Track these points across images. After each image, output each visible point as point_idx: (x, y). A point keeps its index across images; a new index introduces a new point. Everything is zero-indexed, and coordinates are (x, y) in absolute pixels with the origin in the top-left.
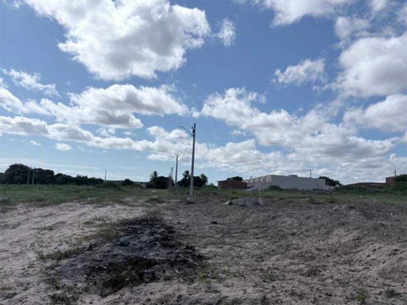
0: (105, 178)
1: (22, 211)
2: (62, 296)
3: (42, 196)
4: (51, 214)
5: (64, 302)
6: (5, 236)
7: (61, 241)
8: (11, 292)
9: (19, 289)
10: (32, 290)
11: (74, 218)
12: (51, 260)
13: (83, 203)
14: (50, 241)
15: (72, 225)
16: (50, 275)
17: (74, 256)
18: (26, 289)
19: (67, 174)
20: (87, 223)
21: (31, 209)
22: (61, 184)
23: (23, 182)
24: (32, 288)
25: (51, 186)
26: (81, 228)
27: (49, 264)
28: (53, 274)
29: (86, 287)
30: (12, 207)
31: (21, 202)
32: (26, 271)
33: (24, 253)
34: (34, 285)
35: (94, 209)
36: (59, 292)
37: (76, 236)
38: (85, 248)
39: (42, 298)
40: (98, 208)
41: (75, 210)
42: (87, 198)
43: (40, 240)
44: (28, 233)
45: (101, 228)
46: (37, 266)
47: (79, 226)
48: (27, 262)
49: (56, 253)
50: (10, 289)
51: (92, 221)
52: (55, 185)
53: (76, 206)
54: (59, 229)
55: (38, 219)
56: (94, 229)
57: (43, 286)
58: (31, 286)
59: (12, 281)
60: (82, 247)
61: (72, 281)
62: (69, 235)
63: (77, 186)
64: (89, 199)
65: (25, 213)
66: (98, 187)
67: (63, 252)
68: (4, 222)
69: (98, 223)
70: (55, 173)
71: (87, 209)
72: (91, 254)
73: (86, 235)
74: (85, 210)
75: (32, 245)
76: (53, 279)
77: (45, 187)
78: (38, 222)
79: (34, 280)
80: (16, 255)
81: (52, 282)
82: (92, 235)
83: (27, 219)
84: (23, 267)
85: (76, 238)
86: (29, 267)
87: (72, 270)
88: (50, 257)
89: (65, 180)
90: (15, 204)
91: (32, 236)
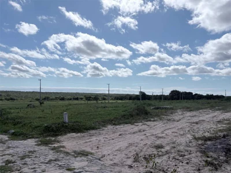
0: (226, 95)
1: (180, 113)
2: (211, 162)
3: (189, 106)
4: (195, 116)
5: (213, 166)
6: (175, 125)
7: (204, 131)
8: (183, 154)
9: (186, 153)
10: (193, 155)
11: (210, 118)
12: (201, 140)
13: (213, 110)
14: (198, 130)
15: (209, 122)
16: (201, 148)
17: (214, 140)
18: (190, 154)
19: (200, 94)
20: (219, 122)
21: (185, 112)
22: (197, 99)
23: (178, 99)
24: (193, 154)
25: (192, 101)
26: (216, 124)
27: (200, 142)
28: (204, 149)
29: (226, 160)
30: (175, 111)
31: (179, 109)
32: (188, 144)
33: (185, 134)
34: (193, 152)
35: (222, 113)
36: (209, 159)
37: (213, 129)
38: (221, 136)
39: (199, 161)
40: (224, 113)
41: (209, 114)
42: (215, 107)
43: (192, 129)
44: (186, 125)
45: (229, 125)
46: (193, 142)
47: (214, 123)
48: (188, 139)
49: (203, 137)
50: (182, 152)
51: (222, 121)
52: (195, 100)
53: (209, 111)
54: (202, 124)
55: (189, 118)
56: (224, 126)
57: (199, 154)
58: (192, 152)
59: (182, 148)
60: (218, 135)
61: (216, 155)
62: (209, 128)
63: (207, 100)
64: (217, 108)
65: (182, 114)
66: (222, 100)
67: (207, 137)
68: (173, 118)
69: (226, 122)
70: (194, 94)
71: (217, 113)
72: (225, 141)
73: (220, 129)
74: (216, 114)
75: (189, 131)
76: (204, 151)
77: (189, 101)
78: (189, 119)
79: (193, 150)
80: (182, 135)
81: (204, 153)
82: (223, 129)
83: (184, 118)
84: (186, 142)
85: (213, 130)
86: (189, 142)
87: (215, 148)
88: (199, 138)
89: (199, 97)
90: (176, 109)
91: (187, 126)
